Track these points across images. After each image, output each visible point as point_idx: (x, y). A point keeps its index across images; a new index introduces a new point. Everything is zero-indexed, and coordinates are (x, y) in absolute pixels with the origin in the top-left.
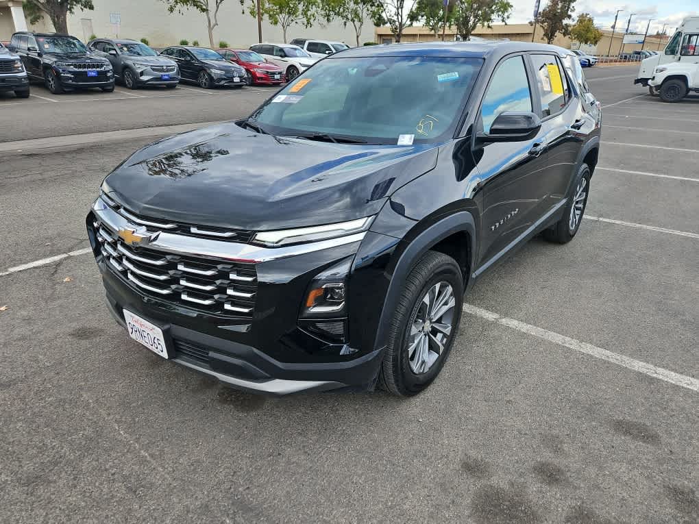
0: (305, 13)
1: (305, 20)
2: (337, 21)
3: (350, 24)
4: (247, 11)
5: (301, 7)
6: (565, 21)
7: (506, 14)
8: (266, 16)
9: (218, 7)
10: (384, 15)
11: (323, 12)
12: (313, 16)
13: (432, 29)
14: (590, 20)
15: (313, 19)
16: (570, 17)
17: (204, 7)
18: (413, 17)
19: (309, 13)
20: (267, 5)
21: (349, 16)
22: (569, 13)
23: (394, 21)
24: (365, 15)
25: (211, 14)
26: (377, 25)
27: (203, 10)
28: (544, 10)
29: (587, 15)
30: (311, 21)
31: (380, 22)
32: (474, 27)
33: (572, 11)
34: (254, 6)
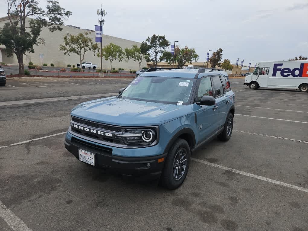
0: (119, 56)
1: (119, 59)
2: (132, 59)
3: (137, 61)
4: (96, 55)
5: (118, 54)
6: (219, 62)
7: (197, 59)
8: (104, 57)
9: (84, 53)
10: (150, 58)
11: (126, 56)
12: (122, 57)
13: (168, 64)
14: (229, 62)
15: (122, 58)
16: (220, 60)
17: (79, 53)
18: (161, 59)
19: (121, 56)
20: (104, 53)
21: (137, 58)
22: (220, 59)
23: (154, 60)
24: (143, 58)
25: (82, 56)
26: (148, 61)
27: (78, 54)
28: (211, 58)
29: (227, 60)
30: (122, 59)
31: (148, 60)
32: (185, 63)
33: (221, 58)
34: (99, 53)
